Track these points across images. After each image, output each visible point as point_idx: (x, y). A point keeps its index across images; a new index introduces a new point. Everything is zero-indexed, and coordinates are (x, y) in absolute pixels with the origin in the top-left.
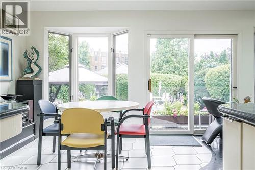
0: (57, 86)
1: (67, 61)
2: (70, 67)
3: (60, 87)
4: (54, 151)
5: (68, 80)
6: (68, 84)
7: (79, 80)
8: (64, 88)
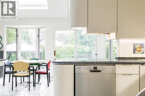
0: (9, 54)
1: (15, 38)
2: (17, 43)
3: (11, 54)
4: (9, 82)
5: (16, 50)
6: (16, 53)
7: (21, 50)
8: (13, 55)
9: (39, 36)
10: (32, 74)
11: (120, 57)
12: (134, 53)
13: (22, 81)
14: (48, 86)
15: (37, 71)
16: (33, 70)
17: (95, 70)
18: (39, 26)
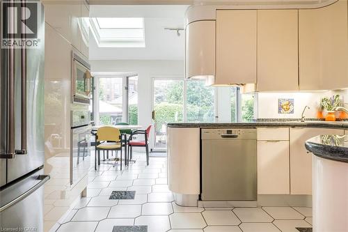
7: (100, 112)
9: (127, 88)
10: (123, 146)
11: (259, 118)
12: (279, 112)
13: (106, 158)
14: (148, 164)
15: (130, 141)
16: (125, 141)
17: (229, 135)
18: (127, 73)
